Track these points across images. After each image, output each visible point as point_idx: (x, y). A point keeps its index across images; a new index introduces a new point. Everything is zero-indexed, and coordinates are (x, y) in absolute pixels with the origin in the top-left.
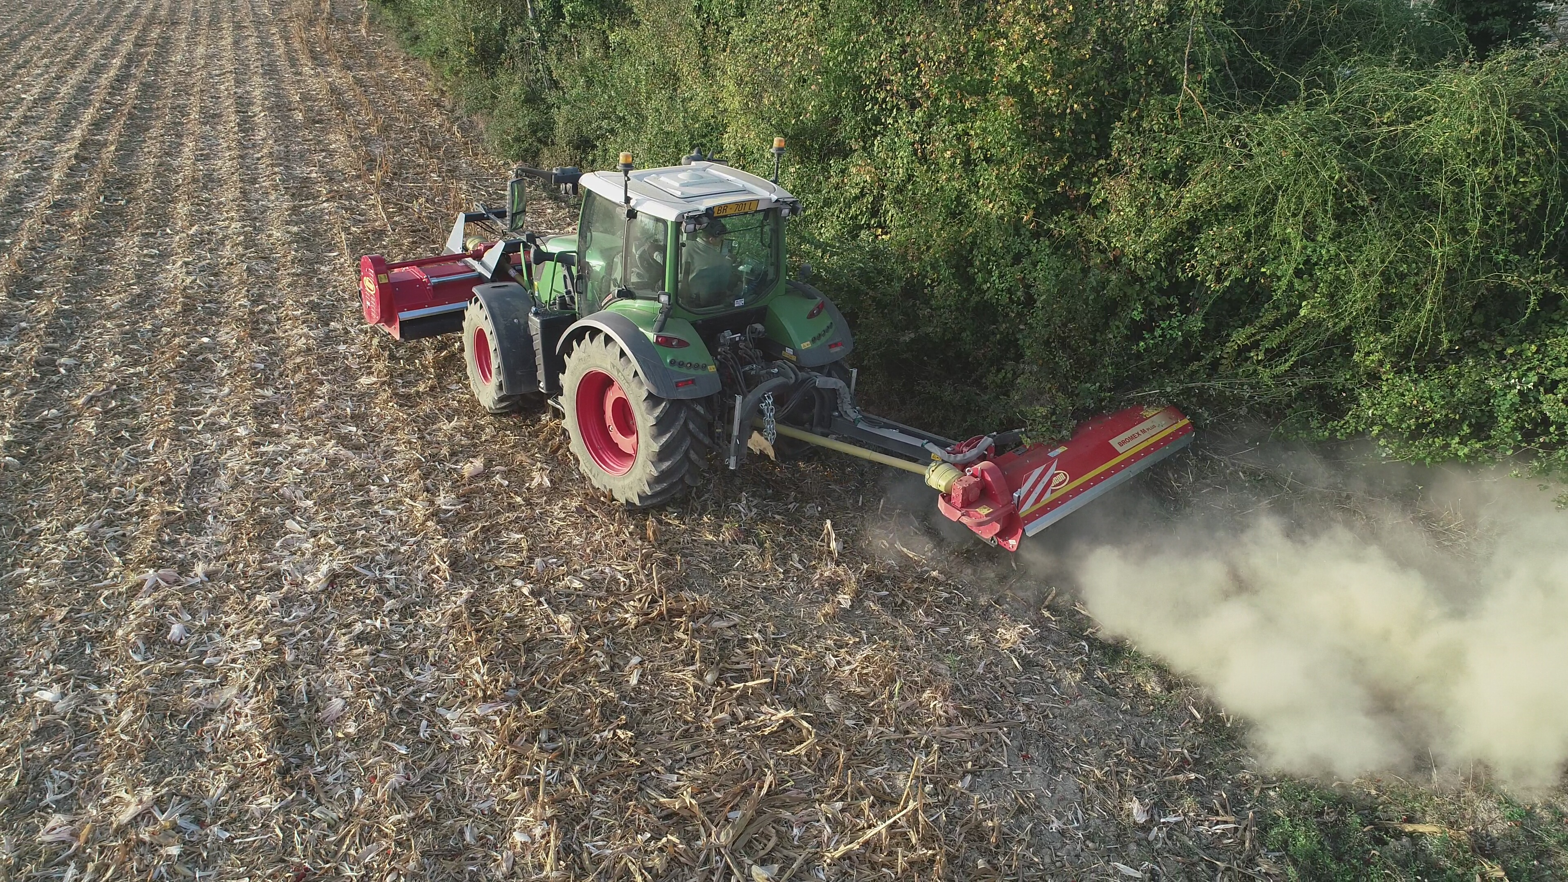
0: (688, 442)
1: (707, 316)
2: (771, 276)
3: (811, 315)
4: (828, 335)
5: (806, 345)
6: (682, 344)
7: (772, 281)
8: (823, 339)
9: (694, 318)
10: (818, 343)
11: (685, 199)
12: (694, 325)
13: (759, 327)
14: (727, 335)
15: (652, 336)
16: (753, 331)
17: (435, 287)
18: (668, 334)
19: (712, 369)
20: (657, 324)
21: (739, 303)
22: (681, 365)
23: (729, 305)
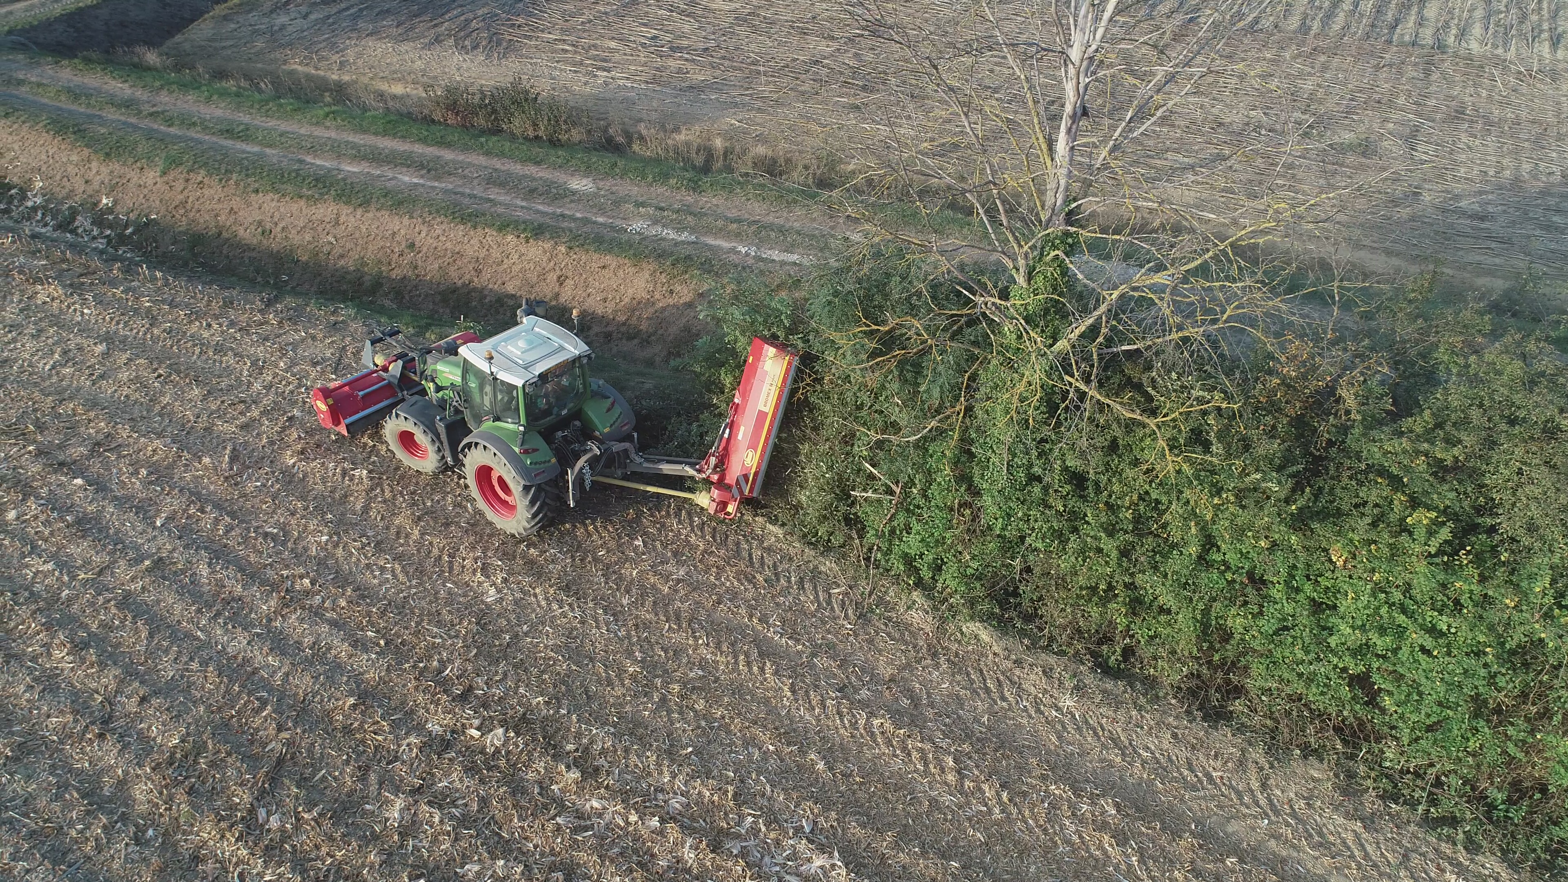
3: (608, 411)
4: (619, 421)
5: (607, 430)
6: (535, 450)
7: (582, 393)
8: (617, 425)
9: (539, 428)
10: (614, 426)
11: (526, 368)
12: (540, 433)
13: (577, 423)
14: (560, 434)
15: (517, 450)
16: (575, 425)
17: (364, 397)
18: (526, 447)
19: (554, 460)
20: (519, 442)
21: (564, 412)
22: (536, 464)
23: (558, 415)
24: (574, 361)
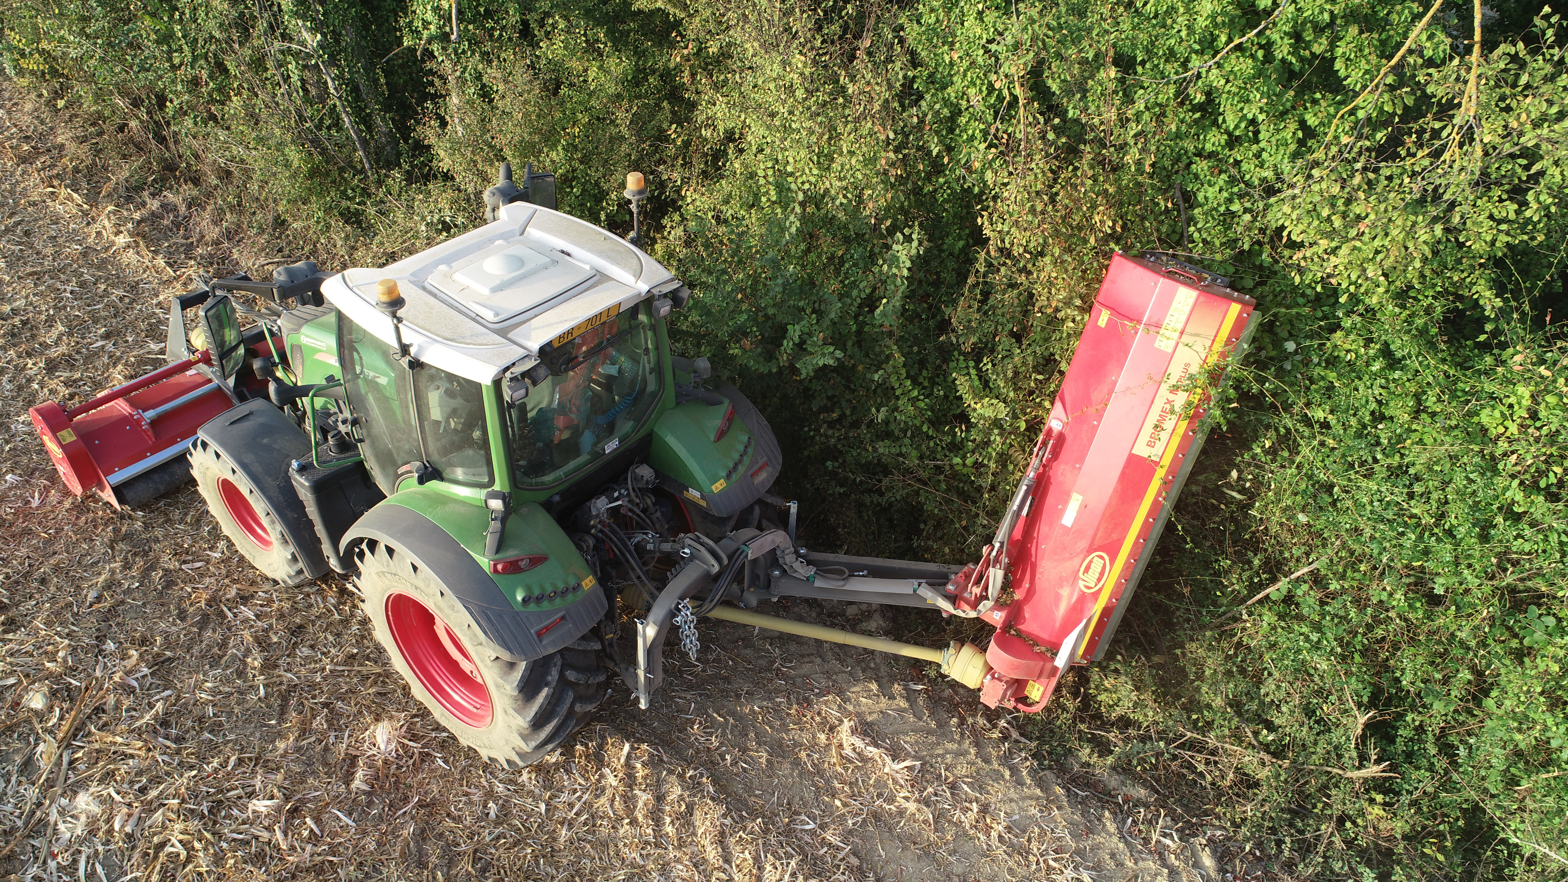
0: (570, 696)
1: (566, 485)
2: (651, 387)
3: (721, 434)
4: (746, 460)
5: (718, 486)
6: (536, 561)
7: (654, 395)
8: (741, 469)
9: (543, 496)
10: (735, 477)
11: (503, 333)
12: (548, 506)
13: (645, 472)
14: (601, 505)
15: (485, 562)
16: (637, 479)
17: (154, 423)
18: (511, 554)
19: (589, 582)
20: (490, 540)
21: (611, 446)
22: (539, 600)
23: (598, 455)
24: (634, 311)
